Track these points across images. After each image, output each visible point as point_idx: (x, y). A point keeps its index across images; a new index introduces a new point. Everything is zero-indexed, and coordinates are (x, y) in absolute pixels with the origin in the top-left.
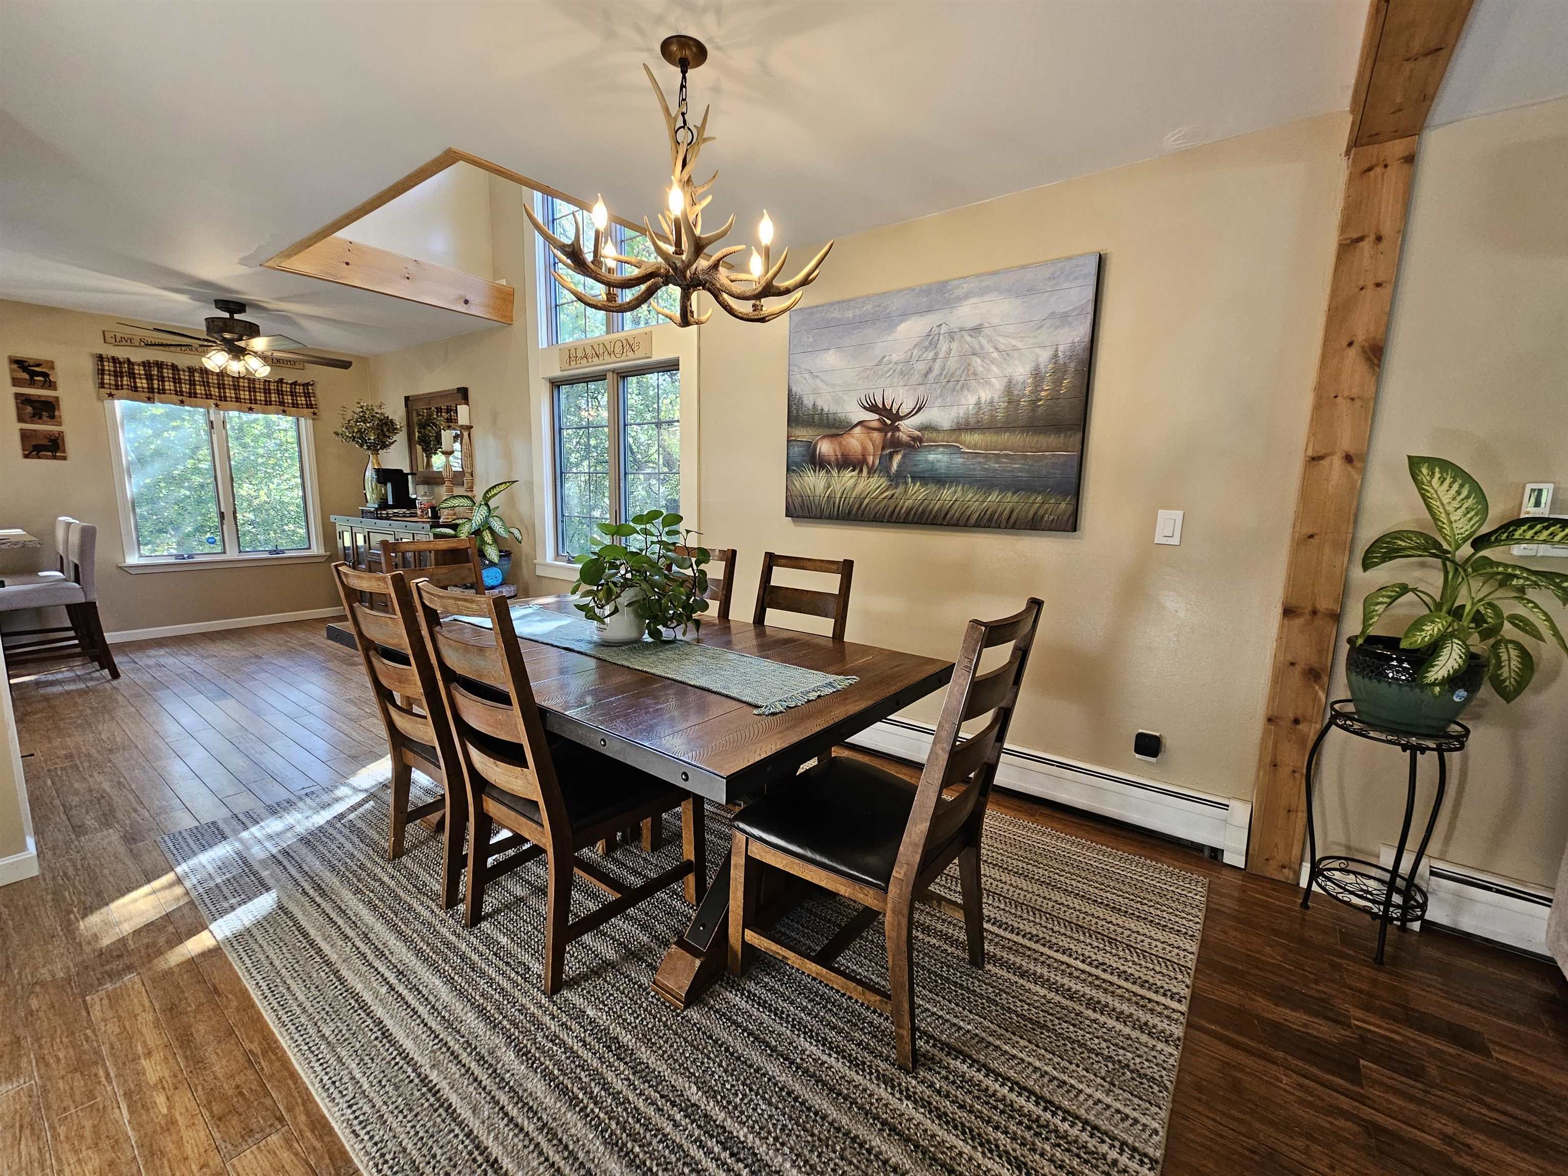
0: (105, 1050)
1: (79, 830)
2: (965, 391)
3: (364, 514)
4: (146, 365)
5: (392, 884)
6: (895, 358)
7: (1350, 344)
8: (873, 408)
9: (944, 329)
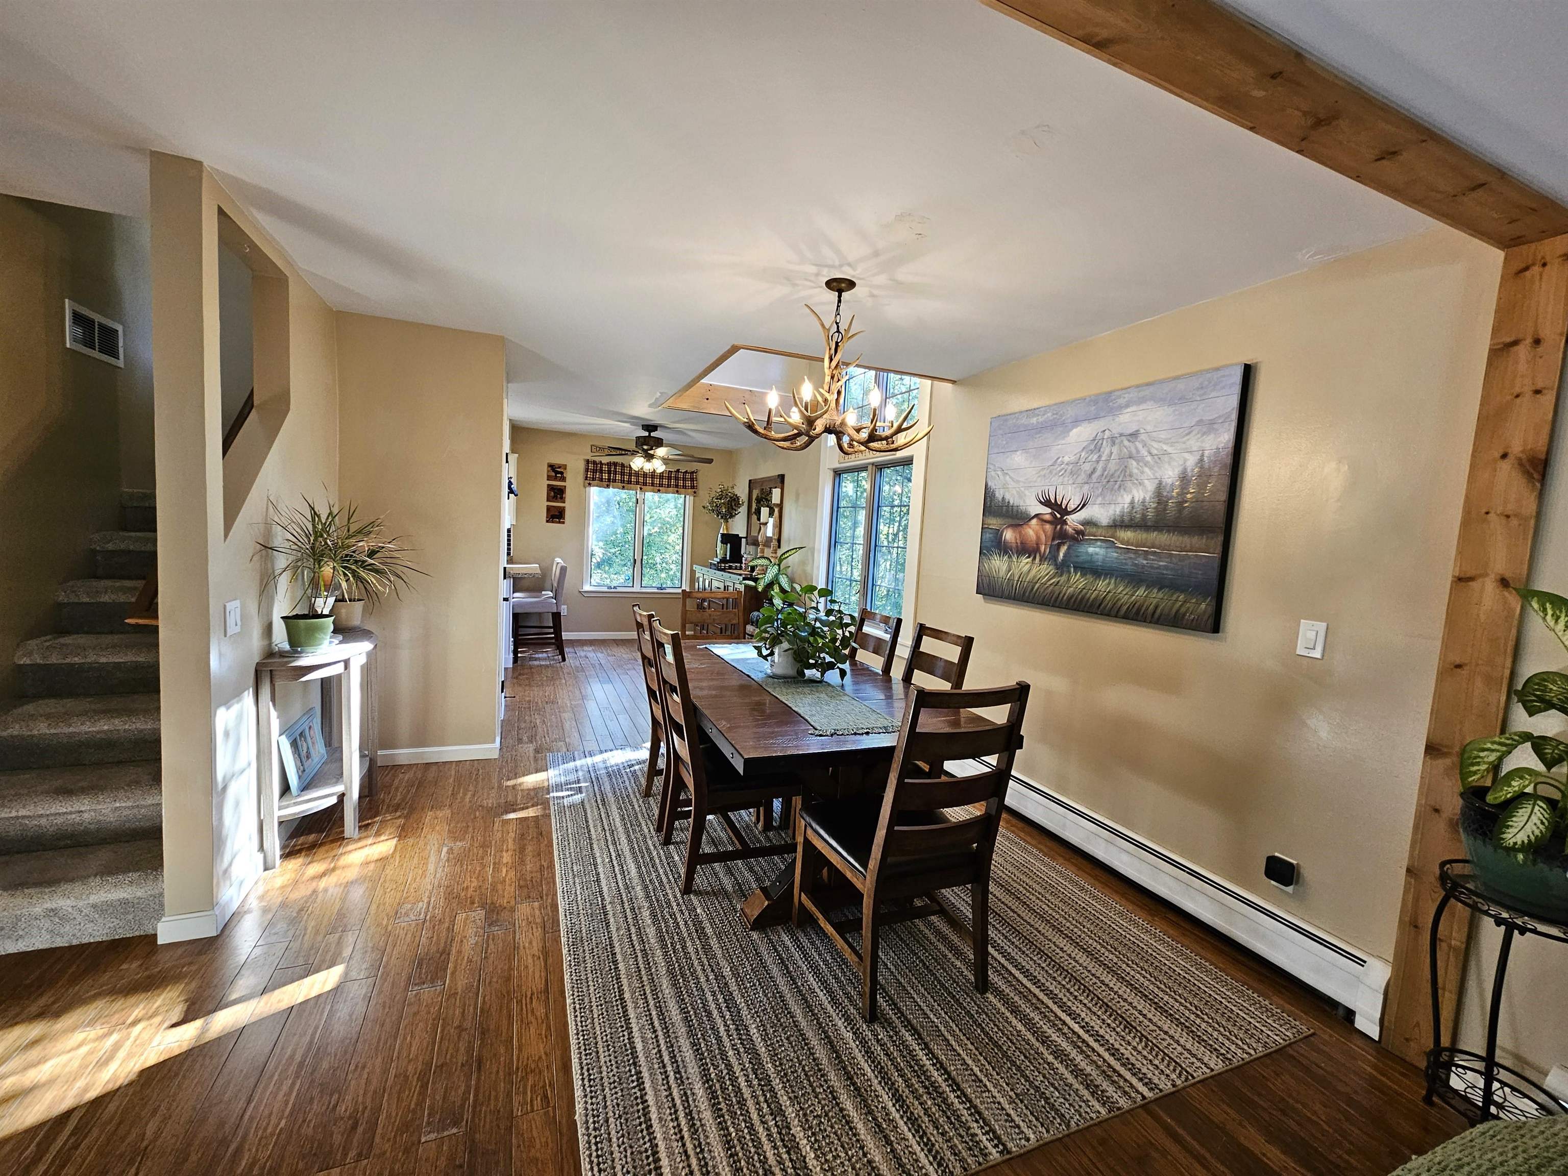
0: (493, 842)
1: (520, 740)
2: (1122, 491)
3: (711, 566)
4: (609, 464)
5: (638, 809)
6: (1066, 459)
7: (1504, 456)
8: (1047, 503)
9: (1107, 433)
